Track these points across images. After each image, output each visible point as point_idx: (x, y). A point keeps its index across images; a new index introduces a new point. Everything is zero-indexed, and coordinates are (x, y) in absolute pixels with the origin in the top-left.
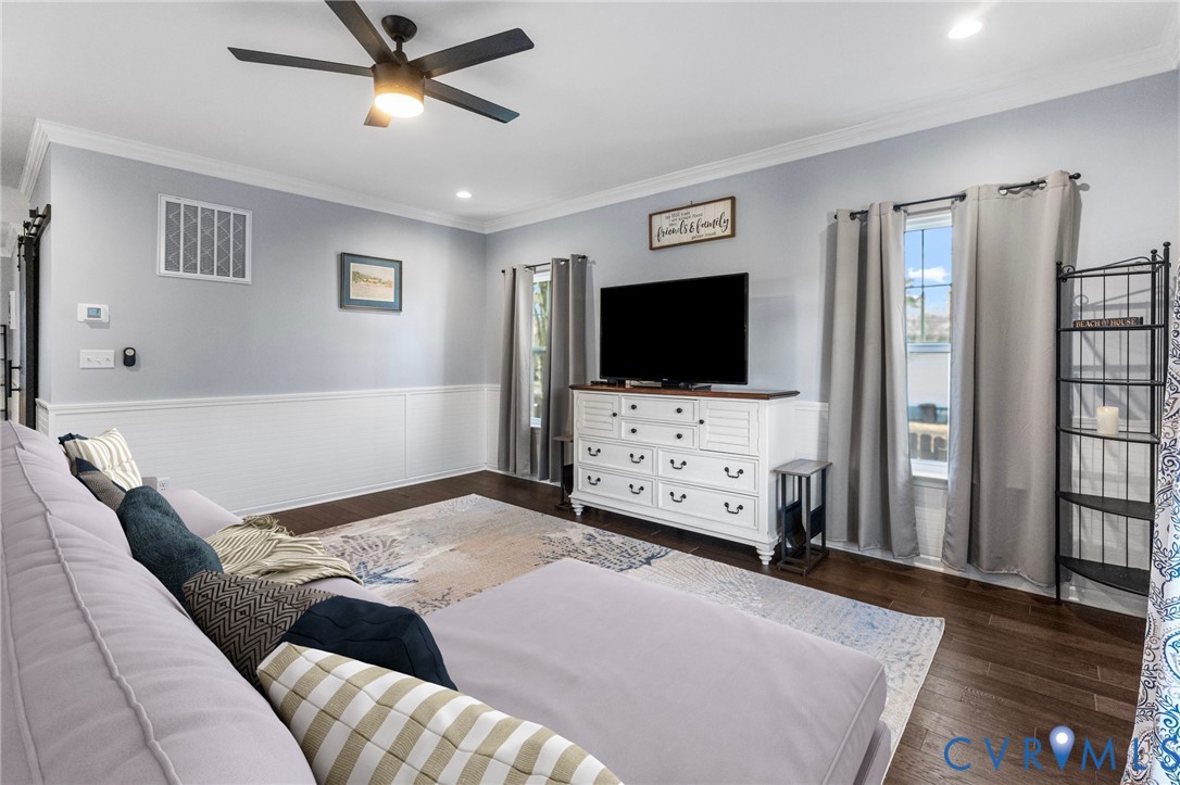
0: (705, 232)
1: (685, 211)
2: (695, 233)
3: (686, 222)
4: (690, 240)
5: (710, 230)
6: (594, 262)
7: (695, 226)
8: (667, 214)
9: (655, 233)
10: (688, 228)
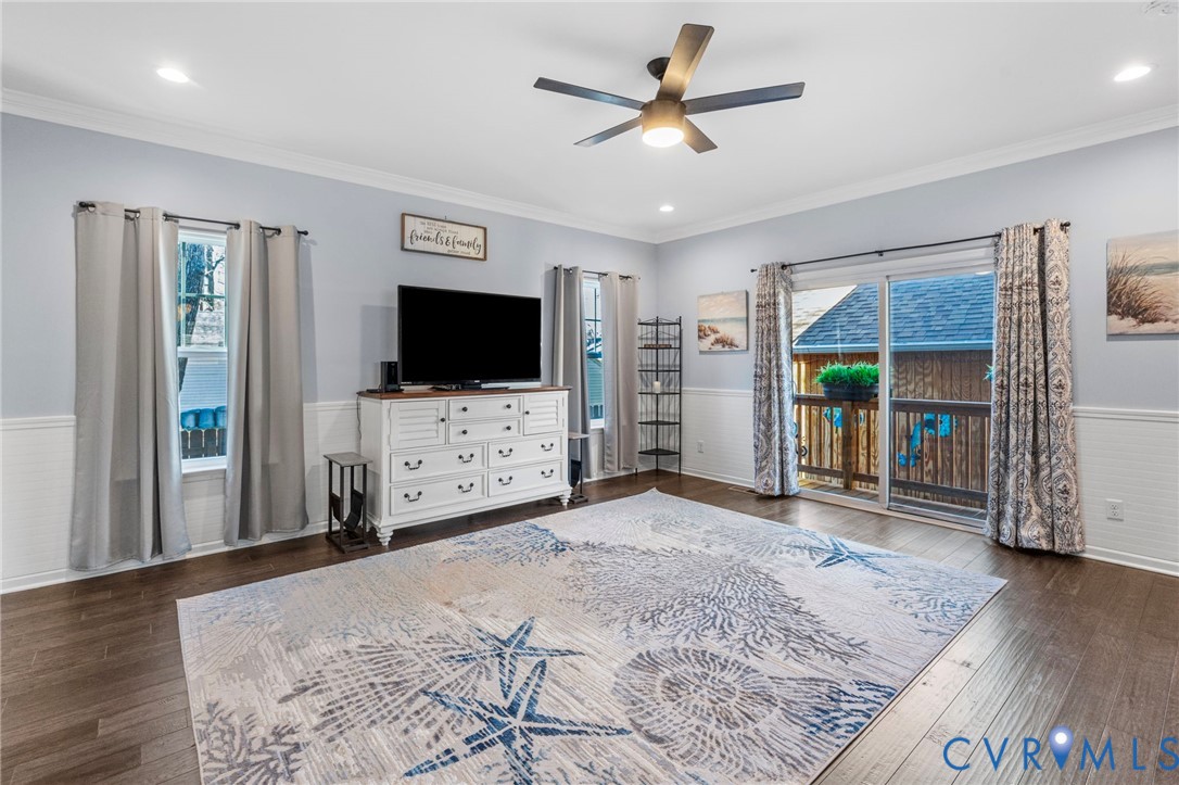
0: (461, 250)
1: (441, 223)
2: (450, 247)
3: (442, 234)
4: (445, 252)
5: (464, 249)
6: (314, 243)
7: (451, 241)
8: (423, 220)
9: (407, 234)
10: (445, 241)
